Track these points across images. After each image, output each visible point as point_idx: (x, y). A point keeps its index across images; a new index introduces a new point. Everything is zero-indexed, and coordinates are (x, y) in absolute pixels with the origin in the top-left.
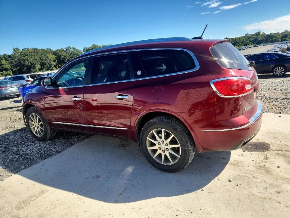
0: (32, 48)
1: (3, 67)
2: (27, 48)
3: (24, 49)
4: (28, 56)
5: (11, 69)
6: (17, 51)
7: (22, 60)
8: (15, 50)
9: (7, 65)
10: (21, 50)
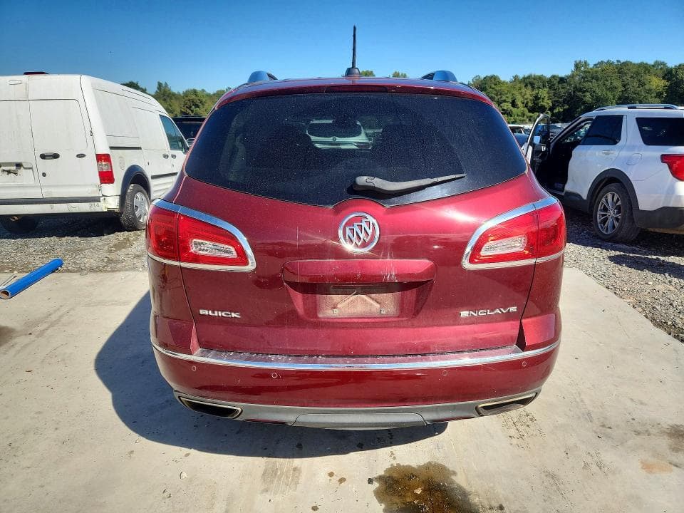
0: (618, 61)
1: (537, 104)
2: (606, 60)
3: (599, 63)
4: (597, 80)
5: (550, 110)
6: (582, 69)
7: (580, 90)
8: (577, 66)
9: (546, 99)
10: (591, 66)
